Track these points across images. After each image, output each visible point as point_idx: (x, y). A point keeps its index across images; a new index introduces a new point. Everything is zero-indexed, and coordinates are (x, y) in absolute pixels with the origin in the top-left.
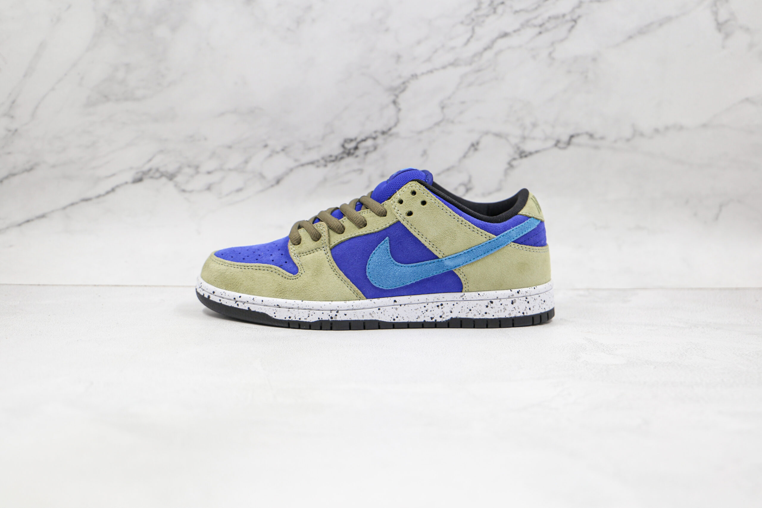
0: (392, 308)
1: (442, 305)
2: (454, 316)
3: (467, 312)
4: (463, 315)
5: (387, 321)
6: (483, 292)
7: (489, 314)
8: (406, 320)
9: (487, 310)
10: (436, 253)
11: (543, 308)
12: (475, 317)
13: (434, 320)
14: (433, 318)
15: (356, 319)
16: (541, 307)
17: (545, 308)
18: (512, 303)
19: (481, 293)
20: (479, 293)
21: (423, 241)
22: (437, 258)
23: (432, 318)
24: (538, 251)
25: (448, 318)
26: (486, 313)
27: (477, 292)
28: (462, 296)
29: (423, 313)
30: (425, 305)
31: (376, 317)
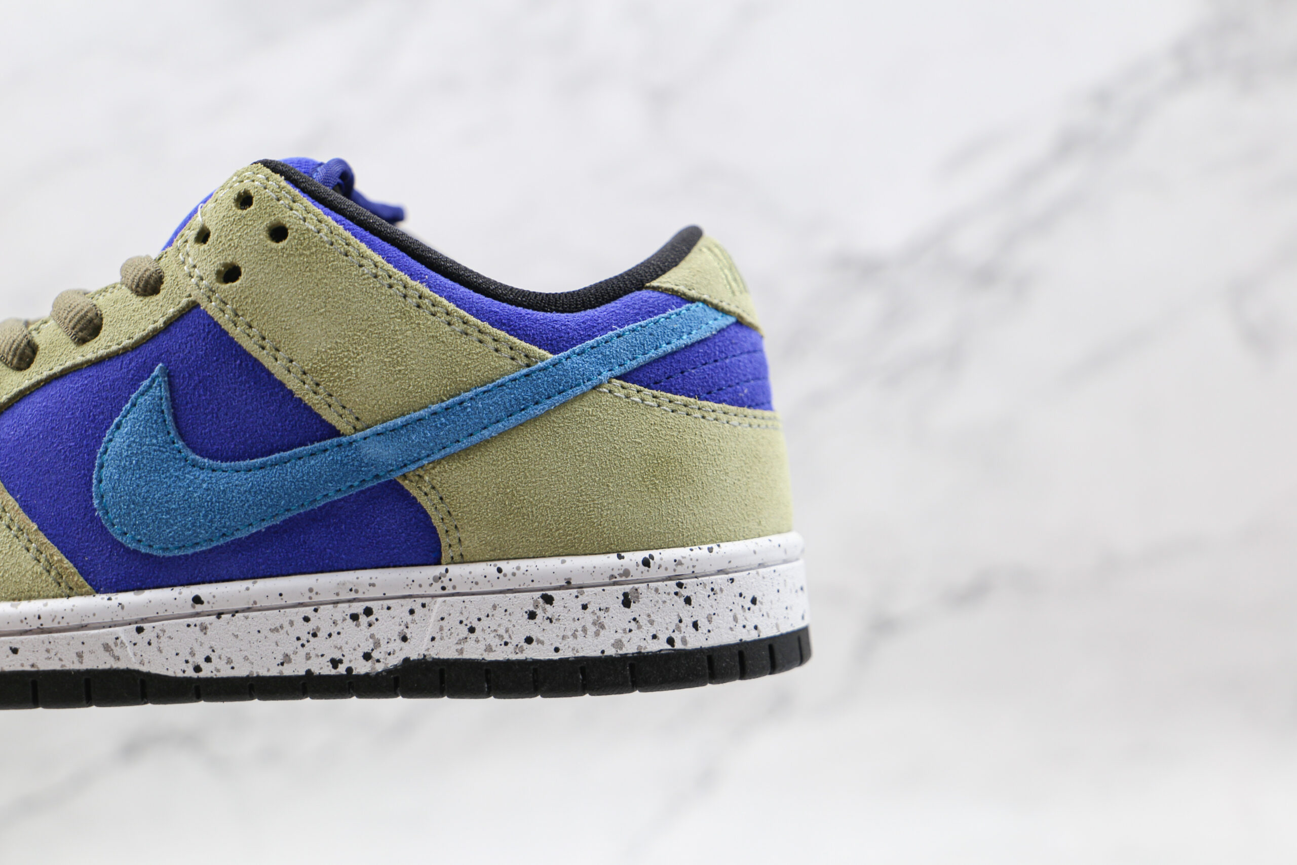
0: (189, 626)
1: (368, 612)
2: (414, 651)
3: (462, 636)
4: (446, 651)
5: (170, 673)
6: (513, 564)
7: (540, 642)
8: (242, 671)
9: (532, 628)
10: (330, 416)
11: (750, 626)
12: (490, 657)
13: (342, 669)
14: (341, 661)
15: (54, 665)
16: (741, 622)
17: (759, 627)
18: (627, 603)
19: (505, 565)
20: (501, 564)
21: (277, 369)
22: (334, 432)
23: (335, 663)
24: (724, 418)
25: (394, 661)
26: (529, 640)
27: (493, 563)
28: (438, 579)
29: (300, 642)
30: (309, 611)
31: (129, 660)
